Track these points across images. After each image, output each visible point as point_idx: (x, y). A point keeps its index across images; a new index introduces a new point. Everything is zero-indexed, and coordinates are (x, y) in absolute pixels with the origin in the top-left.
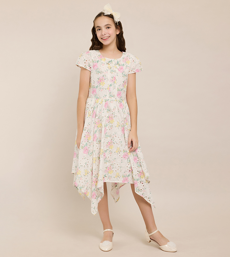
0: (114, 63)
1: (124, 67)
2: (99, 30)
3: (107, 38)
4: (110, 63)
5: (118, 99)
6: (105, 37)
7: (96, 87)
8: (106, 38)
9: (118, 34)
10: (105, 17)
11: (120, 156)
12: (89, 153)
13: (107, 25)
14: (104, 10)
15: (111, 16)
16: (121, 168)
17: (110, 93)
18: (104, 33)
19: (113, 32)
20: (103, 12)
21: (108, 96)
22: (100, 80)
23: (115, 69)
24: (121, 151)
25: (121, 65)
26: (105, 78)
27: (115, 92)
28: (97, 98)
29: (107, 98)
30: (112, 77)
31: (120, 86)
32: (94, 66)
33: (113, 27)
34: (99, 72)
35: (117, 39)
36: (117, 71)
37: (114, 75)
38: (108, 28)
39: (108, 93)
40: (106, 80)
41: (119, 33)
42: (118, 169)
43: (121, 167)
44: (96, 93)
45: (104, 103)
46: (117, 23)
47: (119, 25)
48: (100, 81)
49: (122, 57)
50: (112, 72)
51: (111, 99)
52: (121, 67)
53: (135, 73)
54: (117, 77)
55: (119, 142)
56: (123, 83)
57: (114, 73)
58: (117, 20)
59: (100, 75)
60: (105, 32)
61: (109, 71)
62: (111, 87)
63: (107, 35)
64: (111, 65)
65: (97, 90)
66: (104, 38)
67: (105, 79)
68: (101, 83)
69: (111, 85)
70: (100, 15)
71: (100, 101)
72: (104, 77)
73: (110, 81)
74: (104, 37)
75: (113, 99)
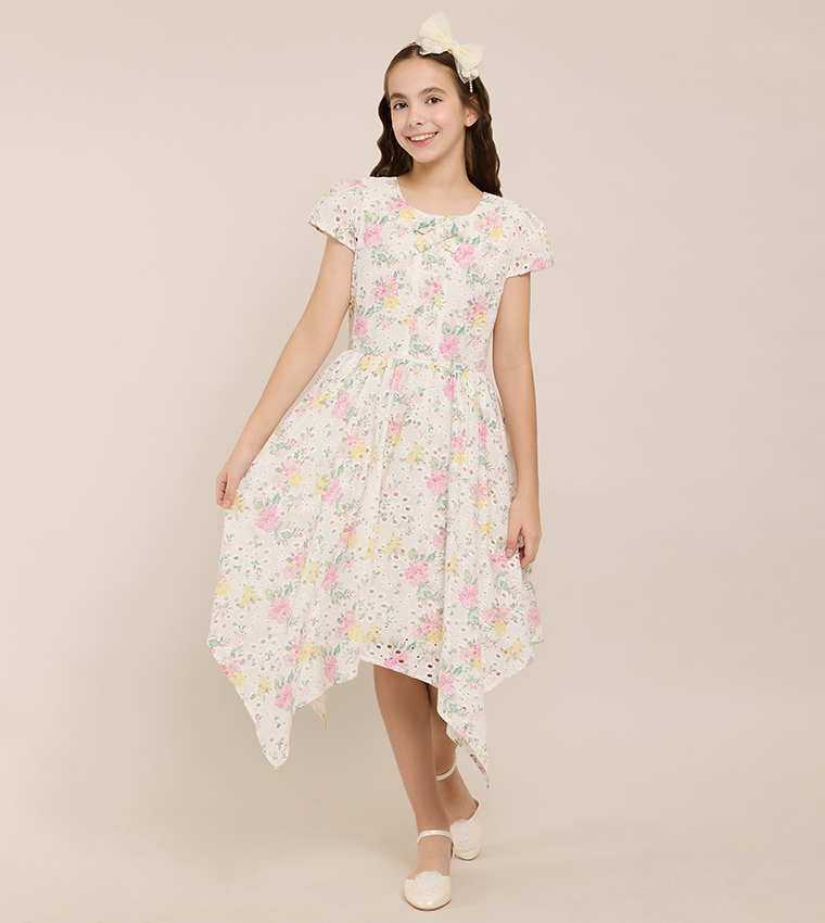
0: (439, 230)
1: (479, 250)
2: (403, 106)
3: (427, 136)
4: (427, 229)
5: (444, 364)
6: (419, 135)
7: (366, 310)
8: (422, 138)
9: (469, 124)
10: (424, 61)
11: (395, 567)
12: (279, 532)
13: (430, 90)
14: (422, 38)
15: (447, 60)
16: (391, 614)
17: (414, 338)
18: (415, 119)
19: (451, 117)
20: (418, 44)
21: (406, 347)
22: (384, 289)
23: (442, 253)
24: (403, 551)
25: (467, 242)
26: (401, 282)
27: (435, 338)
28: (368, 353)
29: (404, 354)
30: (427, 282)
31: (455, 315)
32: (367, 236)
33: (452, 99)
34: (384, 260)
35: (470, 142)
36: (450, 260)
37: (435, 275)
38: (435, 100)
39: (408, 338)
40: (405, 290)
41: (474, 121)
42: (379, 614)
43: (391, 609)
44: (365, 331)
45: (389, 372)
46: (468, 83)
47: (474, 94)
48: (383, 291)
49: (480, 209)
50: (429, 262)
51: (419, 361)
52: (466, 246)
53: (528, 274)
54: (445, 285)
55: (404, 518)
56: (467, 306)
57: (435, 266)
58: (467, 72)
59: (385, 272)
60: (420, 118)
61: (419, 258)
62: (421, 319)
63: (429, 128)
64: (429, 238)
65: (370, 323)
66: (417, 139)
67: (401, 286)
68: (386, 299)
69: (420, 310)
70: (407, 53)
71: (376, 361)
72: (399, 277)
73: (418, 294)
74: (415, 132)
75: (423, 359)
